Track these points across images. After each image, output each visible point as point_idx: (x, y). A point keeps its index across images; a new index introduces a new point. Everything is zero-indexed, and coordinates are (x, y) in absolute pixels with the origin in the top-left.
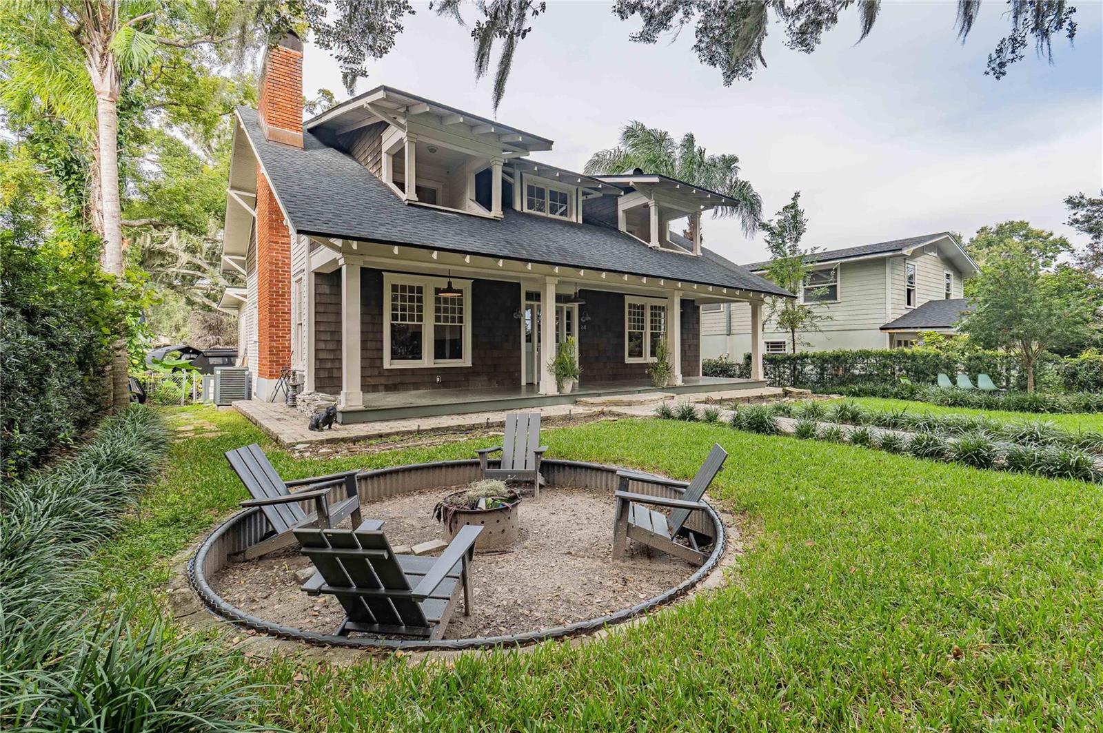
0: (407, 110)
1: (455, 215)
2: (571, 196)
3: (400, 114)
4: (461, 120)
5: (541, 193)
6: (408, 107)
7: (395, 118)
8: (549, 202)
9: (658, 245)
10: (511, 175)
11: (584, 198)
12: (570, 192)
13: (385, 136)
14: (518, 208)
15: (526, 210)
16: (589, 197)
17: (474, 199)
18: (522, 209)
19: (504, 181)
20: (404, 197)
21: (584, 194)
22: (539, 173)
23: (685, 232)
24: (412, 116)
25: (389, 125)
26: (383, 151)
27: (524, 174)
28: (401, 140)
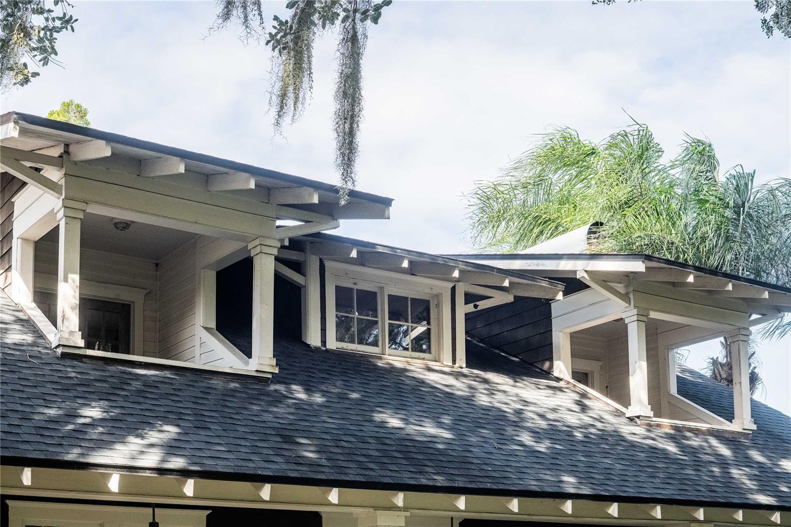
0: (67, 152)
1: (167, 374)
2: (438, 306)
3: (49, 161)
4: (182, 169)
5: (368, 300)
6: (67, 146)
7: (38, 170)
8: (387, 322)
9: (647, 411)
10: (298, 267)
11: (470, 308)
12: (438, 296)
13: (21, 201)
14: (313, 338)
15: (333, 344)
16: (483, 305)
17: (213, 325)
18: (324, 342)
19: (279, 280)
20: (53, 337)
21: (470, 298)
22: (362, 261)
23: (715, 362)
24: (75, 163)
25: (24, 184)
26: (16, 233)
27: (328, 264)
28: (52, 214)
